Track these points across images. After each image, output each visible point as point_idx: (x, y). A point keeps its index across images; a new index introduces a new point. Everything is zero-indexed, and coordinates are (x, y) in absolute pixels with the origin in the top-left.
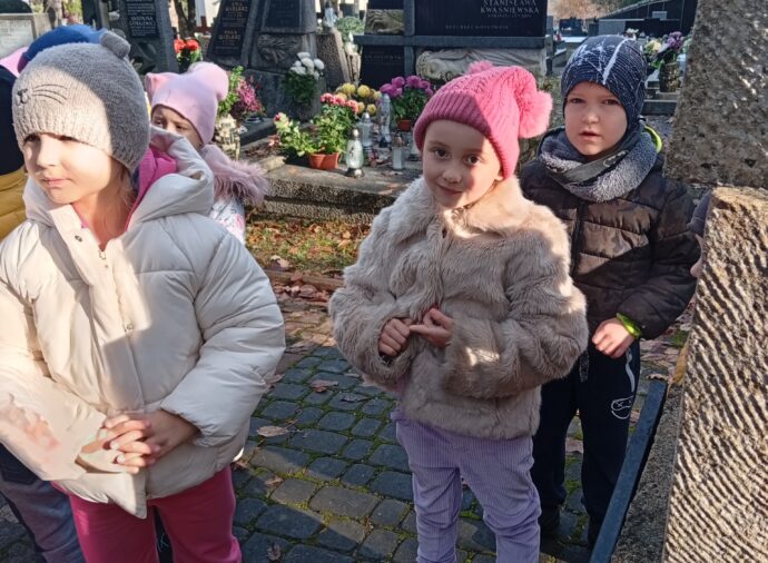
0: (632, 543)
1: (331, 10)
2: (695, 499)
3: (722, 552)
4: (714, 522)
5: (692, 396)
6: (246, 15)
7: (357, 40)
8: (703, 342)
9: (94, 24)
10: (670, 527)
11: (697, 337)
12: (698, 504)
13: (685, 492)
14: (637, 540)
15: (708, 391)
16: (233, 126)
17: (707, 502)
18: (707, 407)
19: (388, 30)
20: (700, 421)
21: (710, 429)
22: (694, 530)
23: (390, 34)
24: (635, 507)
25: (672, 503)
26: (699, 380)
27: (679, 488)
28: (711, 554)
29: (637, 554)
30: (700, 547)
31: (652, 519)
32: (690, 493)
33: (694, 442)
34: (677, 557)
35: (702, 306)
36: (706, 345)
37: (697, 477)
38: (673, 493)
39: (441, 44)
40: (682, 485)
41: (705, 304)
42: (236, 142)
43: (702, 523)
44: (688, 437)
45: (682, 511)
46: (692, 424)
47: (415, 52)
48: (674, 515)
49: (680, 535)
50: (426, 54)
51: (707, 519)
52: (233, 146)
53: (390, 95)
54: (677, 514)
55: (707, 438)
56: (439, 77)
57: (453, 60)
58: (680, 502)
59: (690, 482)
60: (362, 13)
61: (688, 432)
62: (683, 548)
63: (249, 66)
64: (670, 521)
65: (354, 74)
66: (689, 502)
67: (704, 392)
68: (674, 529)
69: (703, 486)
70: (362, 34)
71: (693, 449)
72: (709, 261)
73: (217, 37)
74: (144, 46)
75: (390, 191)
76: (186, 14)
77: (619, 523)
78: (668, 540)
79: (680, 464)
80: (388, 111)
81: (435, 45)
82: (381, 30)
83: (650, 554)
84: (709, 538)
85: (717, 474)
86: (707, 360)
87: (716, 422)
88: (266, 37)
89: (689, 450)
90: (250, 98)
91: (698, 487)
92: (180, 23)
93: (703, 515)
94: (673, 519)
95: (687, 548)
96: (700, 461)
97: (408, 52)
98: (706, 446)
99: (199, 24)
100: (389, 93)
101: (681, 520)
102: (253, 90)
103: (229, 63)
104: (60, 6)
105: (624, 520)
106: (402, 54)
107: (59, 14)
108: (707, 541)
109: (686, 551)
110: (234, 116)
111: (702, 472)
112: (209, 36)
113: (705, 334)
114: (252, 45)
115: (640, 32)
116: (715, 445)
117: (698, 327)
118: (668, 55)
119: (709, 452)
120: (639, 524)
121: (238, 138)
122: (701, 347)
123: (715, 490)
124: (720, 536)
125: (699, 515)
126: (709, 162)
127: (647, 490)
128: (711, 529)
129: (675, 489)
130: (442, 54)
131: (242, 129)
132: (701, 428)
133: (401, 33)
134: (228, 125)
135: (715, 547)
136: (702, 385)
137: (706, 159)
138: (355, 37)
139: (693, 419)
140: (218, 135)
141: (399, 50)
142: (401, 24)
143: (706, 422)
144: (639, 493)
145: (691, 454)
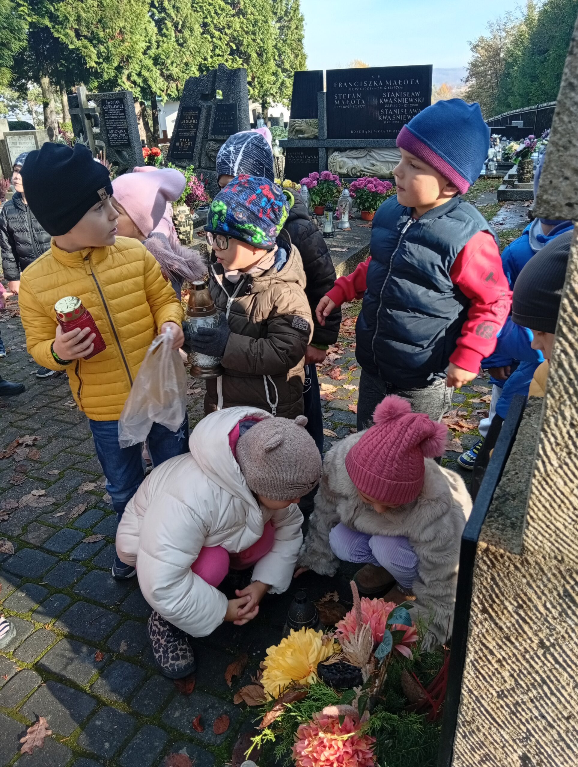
0: (498, 517)
1: (262, 121)
2: (552, 480)
3: (573, 523)
4: (567, 498)
5: (553, 396)
6: (196, 126)
7: (282, 144)
8: (564, 351)
9: (82, 136)
10: (531, 503)
11: (560, 347)
12: (555, 484)
13: (544, 475)
14: (502, 514)
15: (567, 392)
16: (188, 212)
17: (562, 483)
18: (565, 405)
19: (306, 135)
20: (560, 417)
21: (567, 423)
22: (551, 506)
23: (308, 138)
24: (501, 489)
25: (533, 484)
26: (560, 383)
27: (539, 471)
28: (564, 525)
29: (503, 525)
30: (555, 519)
31: (514, 499)
32: (548, 475)
33: (553, 435)
34: (536, 526)
35: (565, 322)
36: (566, 354)
37: (555, 463)
38: (535, 476)
39: (347, 146)
40: (542, 470)
41: (568, 319)
42: (190, 225)
43: (558, 500)
44: (548, 430)
45: (541, 490)
46: (552, 420)
47: (327, 153)
48: (534, 494)
49: (539, 510)
50: (336, 154)
51: (562, 497)
52: (188, 228)
53: (308, 187)
54: (537, 493)
55: (564, 430)
56: (346, 172)
57: (357, 158)
58: (540, 483)
59: (549, 467)
60: (286, 124)
61: (549, 426)
62: (541, 520)
63: (200, 167)
64: (531, 498)
65: (280, 172)
66: (547, 483)
67: (563, 393)
68: (534, 504)
69: (559, 470)
70: (286, 139)
71: (552, 440)
72: (572, 282)
73: (175, 144)
74: (119, 153)
76: (152, 130)
77: (488, 502)
78: (529, 514)
79: (541, 452)
80: (306, 199)
81: (342, 146)
82: (301, 136)
83: (513, 526)
84: (563, 511)
85: (572, 460)
86: (567, 366)
87: (572, 418)
88: (211, 143)
89: (549, 441)
90: (200, 192)
91: (556, 471)
92: (147, 136)
93: (559, 493)
94: (534, 497)
95: (544, 519)
96: (558, 450)
97: (322, 153)
98: (563, 438)
99: (161, 137)
100: (307, 184)
101: (540, 497)
102: (202, 185)
103: (184, 164)
104: (56, 125)
105: (492, 499)
106: (317, 154)
107: (56, 132)
108: (561, 513)
109: (543, 522)
110: (188, 205)
111: (559, 459)
112: (168, 144)
113: (566, 345)
114: (201, 150)
115: (502, 137)
116: (570, 437)
117: (561, 339)
118: (525, 154)
119: (565, 443)
120: (504, 502)
121: (191, 222)
122: (563, 356)
123: (569, 473)
124: (572, 510)
125: (555, 494)
126: (573, 201)
127: (510, 477)
128: (565, 504)
129: (536, 473)
130: (348, 153)
131: (194, 216)
132: (560, 423)
133: (316, 137)
134: (184, 212)
135: (567, 518)
136: (562, 388)
137: (570, 198)
138: (280, 141)
139: (553, 416)
140: (177, 219)
141: (314, 151)
142: (317, 130)
143: (564, 418)
144: (504, 479)
145: (551, 444)
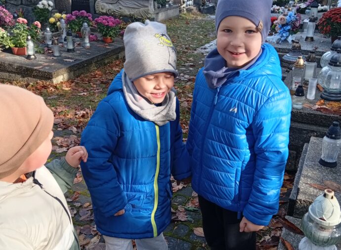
75: (41, 67)
80: (64, 27)
